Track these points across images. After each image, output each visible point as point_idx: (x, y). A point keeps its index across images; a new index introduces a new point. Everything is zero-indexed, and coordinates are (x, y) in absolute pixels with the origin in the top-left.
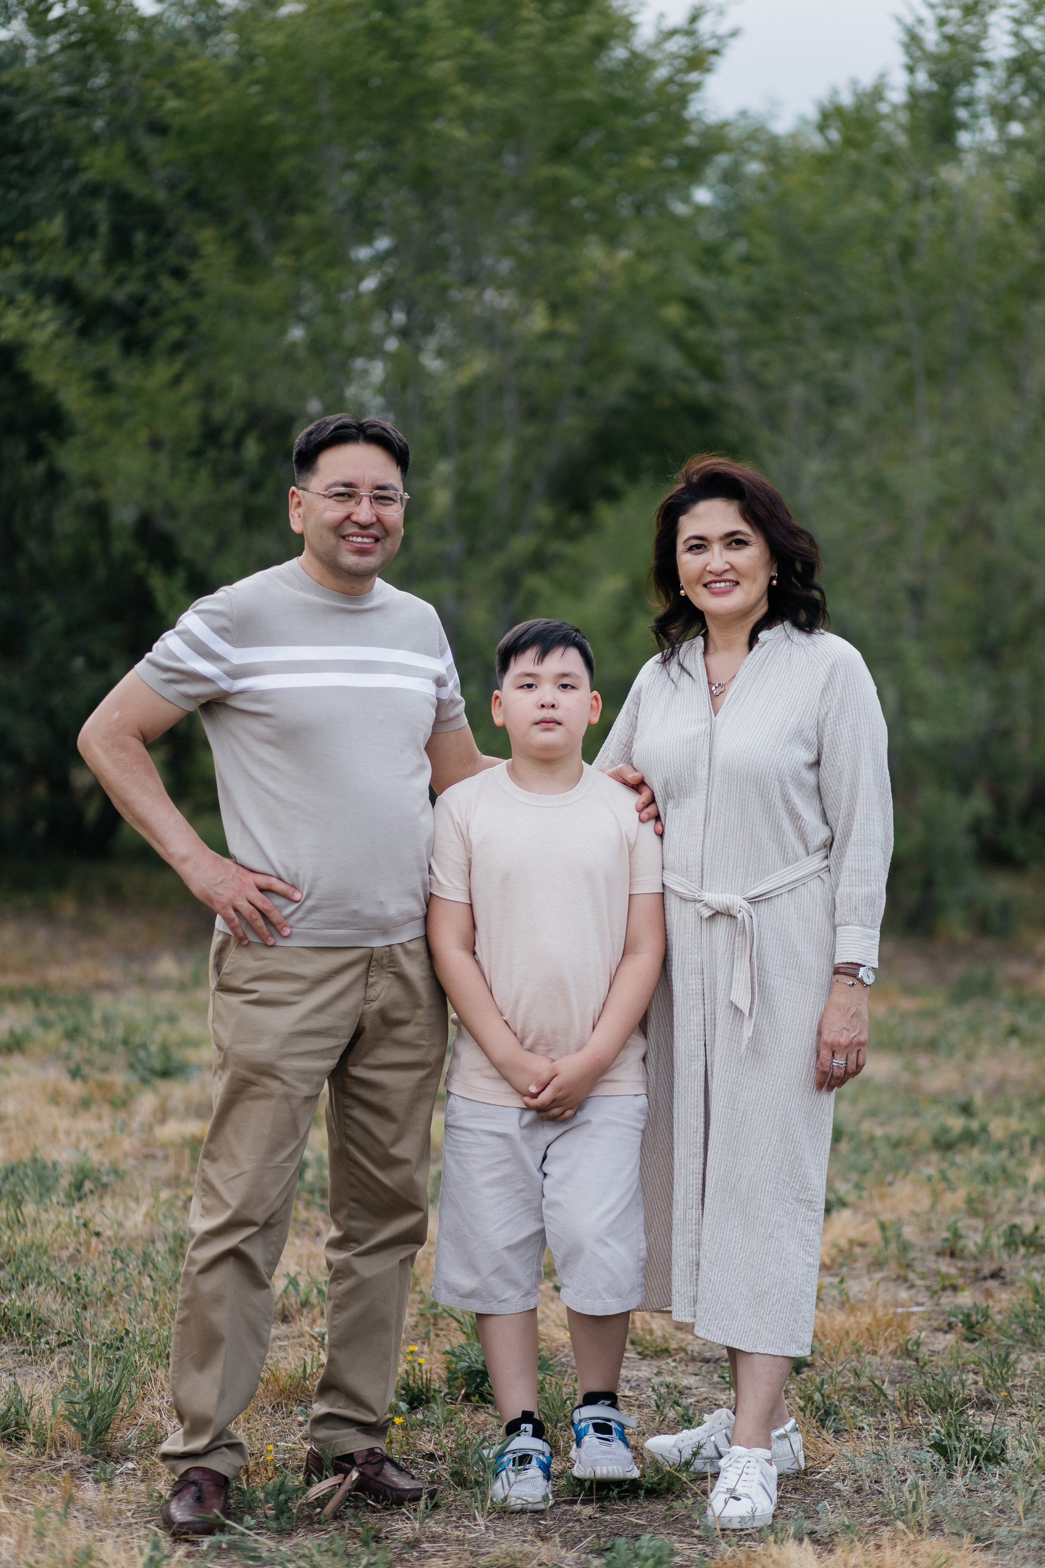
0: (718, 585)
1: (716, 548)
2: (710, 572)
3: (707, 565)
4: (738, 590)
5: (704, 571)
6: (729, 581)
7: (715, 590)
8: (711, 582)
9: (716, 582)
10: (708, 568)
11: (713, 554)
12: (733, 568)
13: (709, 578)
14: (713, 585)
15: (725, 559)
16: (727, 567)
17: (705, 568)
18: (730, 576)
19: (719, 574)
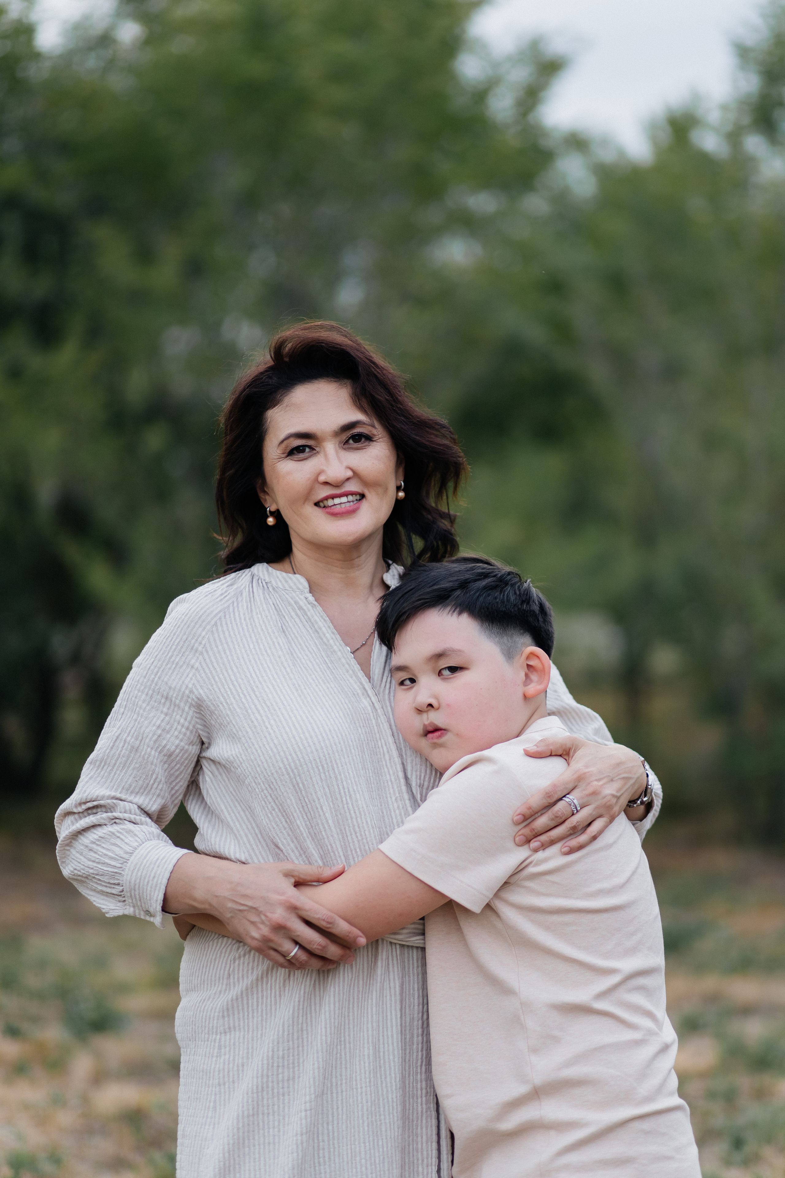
0: (337, 501)
1: (329, 447)
2: (326, 483)
3: (319, 474)
4: (363, 505)
5: (316, 482)
6: (352, 494)
7: (333, 508)
8: (326, 498)
9: (333, 497)
10: (322, 478)
11: (326, 456)
12: (356, 475)
13: (323, 492)
14: (330, 502)
15: (345, 464)
16: (350, 474)
17: (316, 480)
18: (353, 487)
19: (337, 486)
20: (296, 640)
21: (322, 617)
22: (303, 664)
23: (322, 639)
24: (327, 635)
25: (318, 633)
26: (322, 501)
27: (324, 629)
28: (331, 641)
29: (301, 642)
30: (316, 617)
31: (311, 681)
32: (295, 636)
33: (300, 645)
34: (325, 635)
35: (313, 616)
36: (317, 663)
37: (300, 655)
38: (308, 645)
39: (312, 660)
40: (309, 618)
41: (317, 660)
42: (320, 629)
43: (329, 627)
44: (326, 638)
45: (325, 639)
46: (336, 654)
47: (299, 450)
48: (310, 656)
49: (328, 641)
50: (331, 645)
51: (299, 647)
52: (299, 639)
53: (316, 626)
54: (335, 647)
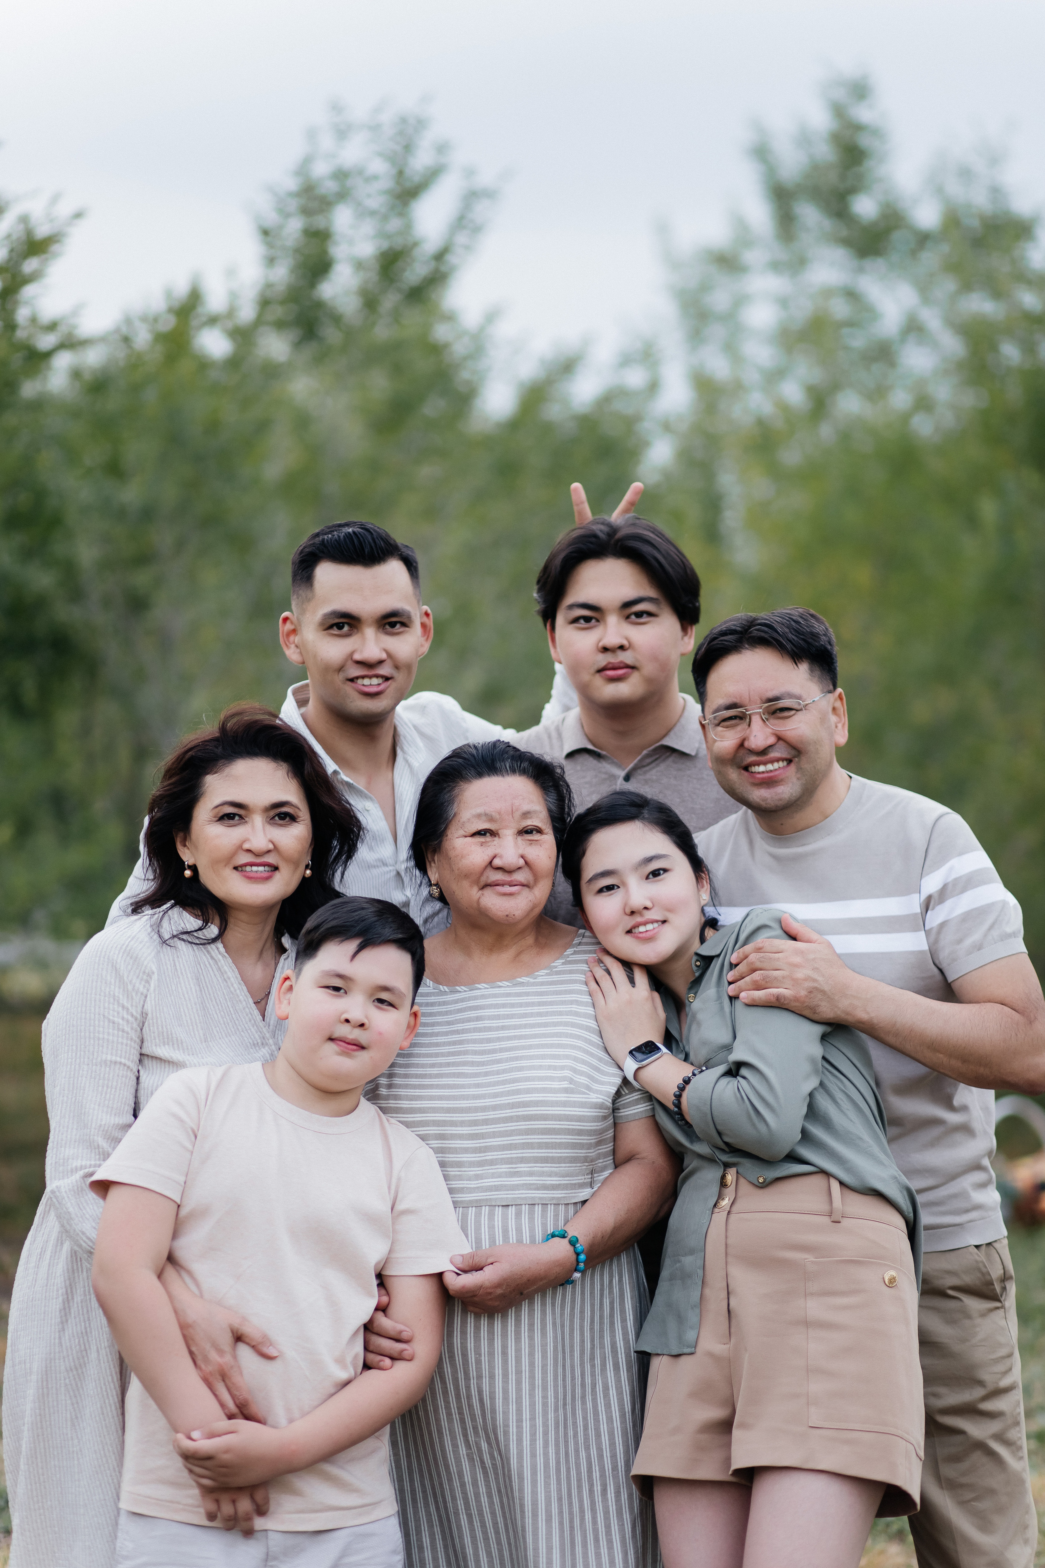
0: (255, 868)
1: (258, 820)
2: (249, 851)
3: (244, 842)
4: (277, 876)
5: (240, 848)
6: (268, 865)
7: (252, 875)
8: (246, 865)
9: (252, 865)
10: (246, 846)
11: (252, 827)
12: (276, 849)
13: (244, 859)
14: (248, 868)
15: (269, 837)
16: (271, 846)
17: (240, 847)
18: (271, 859)
19: (257, 855)
20: (206, 989)
21: (231, 967)
22: (210, 1015)
23: (230, 988)
24: (235, 985)
25: (227, 982)
26: (241, 866)
27: (232, 979)
28: (238, 991)
29: (211, 992)
30: (225, 967)
31: (215, 1032)
32: (207, 985)
33: (210, 995)
34: (232, 985)
35: (223, 967)
36: (221, 1016)
37: (208, 1005)
38: (216, 996)
39: (218, 1012)
40: (219, 969)
41: (222, 1013)
42: (229, 978)
43: (236, 977)
44: (234, 988)
45: (232, 989)
46: (241, 1003)
47: (229, 817)
48: (217, 1008)
49: (235, 991)
50: (237, 995)
51: (208, 996)
52: (209, 987)
53: (225, 976)
54: (241, 997)
